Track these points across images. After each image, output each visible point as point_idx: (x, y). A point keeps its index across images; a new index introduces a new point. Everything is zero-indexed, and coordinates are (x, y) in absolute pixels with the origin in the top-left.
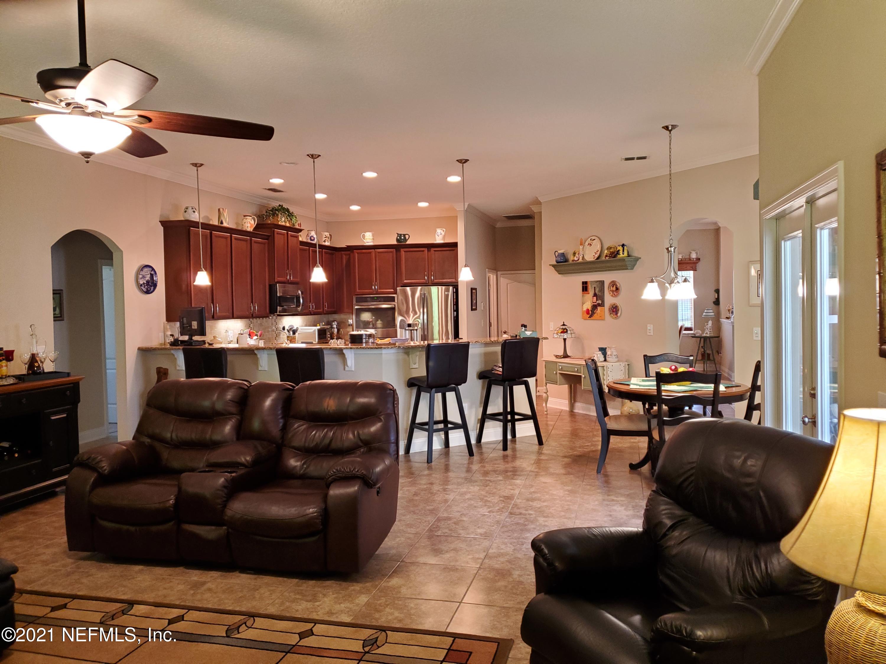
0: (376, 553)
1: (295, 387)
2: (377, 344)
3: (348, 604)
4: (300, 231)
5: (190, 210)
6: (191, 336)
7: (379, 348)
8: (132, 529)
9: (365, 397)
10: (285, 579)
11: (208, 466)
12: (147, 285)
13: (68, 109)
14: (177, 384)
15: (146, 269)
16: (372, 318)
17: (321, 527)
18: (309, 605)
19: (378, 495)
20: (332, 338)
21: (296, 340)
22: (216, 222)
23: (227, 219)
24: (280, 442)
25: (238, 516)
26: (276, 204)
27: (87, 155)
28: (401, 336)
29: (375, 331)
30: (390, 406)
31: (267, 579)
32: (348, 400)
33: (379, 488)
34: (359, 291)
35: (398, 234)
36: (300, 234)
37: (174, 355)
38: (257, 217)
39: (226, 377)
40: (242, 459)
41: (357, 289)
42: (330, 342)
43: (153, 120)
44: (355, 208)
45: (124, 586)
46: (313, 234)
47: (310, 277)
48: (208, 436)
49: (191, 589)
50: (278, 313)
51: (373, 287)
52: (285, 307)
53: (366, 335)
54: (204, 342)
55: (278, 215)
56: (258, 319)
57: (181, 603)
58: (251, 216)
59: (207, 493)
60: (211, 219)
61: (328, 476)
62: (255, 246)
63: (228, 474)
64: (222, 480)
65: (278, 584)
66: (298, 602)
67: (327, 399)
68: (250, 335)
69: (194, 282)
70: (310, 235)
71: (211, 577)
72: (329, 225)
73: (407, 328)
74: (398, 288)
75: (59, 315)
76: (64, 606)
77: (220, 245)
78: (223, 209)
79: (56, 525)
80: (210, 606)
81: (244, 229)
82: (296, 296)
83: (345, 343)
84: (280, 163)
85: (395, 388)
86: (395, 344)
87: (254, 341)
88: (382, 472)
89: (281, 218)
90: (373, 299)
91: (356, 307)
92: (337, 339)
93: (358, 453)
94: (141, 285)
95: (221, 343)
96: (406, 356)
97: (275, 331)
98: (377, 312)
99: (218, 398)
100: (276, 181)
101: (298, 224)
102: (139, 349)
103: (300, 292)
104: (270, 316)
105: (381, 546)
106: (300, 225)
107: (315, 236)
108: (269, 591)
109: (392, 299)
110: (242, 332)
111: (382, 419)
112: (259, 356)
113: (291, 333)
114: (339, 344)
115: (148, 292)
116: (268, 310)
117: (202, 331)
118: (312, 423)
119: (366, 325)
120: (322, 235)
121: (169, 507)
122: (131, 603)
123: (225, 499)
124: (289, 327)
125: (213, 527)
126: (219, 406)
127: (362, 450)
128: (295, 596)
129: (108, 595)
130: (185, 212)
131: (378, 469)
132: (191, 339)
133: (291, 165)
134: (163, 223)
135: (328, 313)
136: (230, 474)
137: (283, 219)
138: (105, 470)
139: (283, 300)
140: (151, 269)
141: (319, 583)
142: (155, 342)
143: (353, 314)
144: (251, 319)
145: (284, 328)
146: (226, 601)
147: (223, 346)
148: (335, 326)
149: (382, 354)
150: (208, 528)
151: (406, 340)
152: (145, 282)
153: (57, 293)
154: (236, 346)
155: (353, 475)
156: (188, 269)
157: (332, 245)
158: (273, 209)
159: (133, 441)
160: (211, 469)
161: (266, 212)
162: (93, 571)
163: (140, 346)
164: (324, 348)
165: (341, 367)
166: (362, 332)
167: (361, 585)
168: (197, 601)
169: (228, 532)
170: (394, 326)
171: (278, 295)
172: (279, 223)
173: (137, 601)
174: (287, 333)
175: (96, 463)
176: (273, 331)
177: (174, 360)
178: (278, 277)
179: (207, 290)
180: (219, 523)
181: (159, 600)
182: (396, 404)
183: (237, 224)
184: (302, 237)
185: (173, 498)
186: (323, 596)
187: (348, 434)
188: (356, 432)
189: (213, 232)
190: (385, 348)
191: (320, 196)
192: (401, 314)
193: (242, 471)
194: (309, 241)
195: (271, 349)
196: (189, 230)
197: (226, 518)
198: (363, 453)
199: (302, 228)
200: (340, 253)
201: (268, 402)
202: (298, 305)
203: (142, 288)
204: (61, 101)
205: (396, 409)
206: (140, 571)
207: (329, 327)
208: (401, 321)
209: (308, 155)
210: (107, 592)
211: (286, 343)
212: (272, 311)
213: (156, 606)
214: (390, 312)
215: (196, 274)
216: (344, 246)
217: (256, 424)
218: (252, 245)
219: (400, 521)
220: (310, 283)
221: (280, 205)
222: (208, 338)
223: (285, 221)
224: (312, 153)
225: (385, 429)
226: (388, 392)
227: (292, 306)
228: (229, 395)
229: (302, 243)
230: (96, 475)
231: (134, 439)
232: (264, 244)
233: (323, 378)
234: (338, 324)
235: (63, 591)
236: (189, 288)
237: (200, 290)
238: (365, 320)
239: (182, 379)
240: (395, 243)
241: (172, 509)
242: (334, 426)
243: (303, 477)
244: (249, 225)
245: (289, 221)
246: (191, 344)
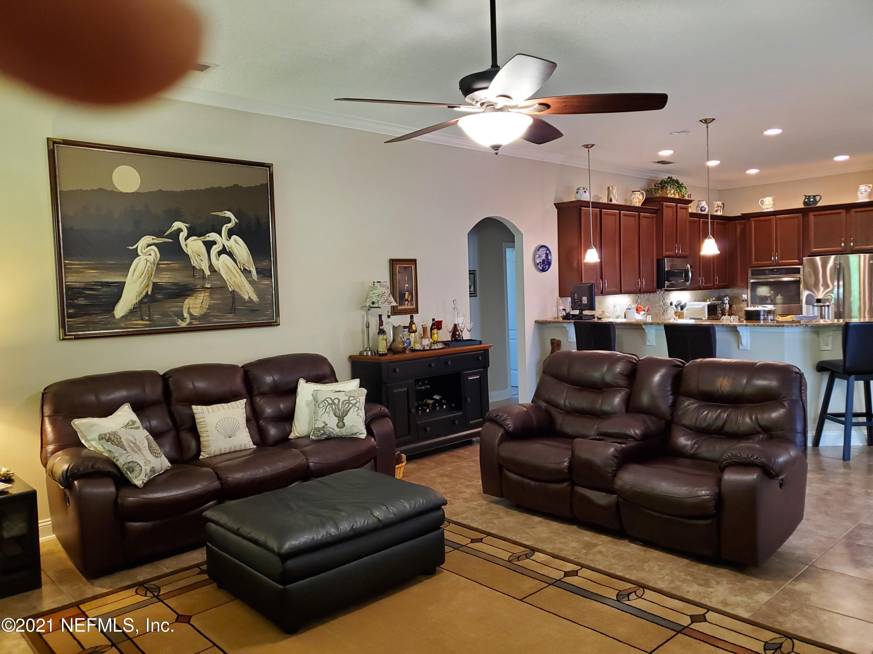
0: (779, 550)
1: (685, 364)
2: (778, 322)
3: (746, 599)
4: (690, 202)
5: (581, 191)
6: (581, 310)
7: (780, 326)
8: (532, 483)
9: (765, 379)
10: (675, 557)
11: (598, 435)
12: (543, 264)
13: (482, 108)
14: (569, 355)
15: (542, 249)
16: (770, 293)
17: (714, 511)
18: (701, 589)
19: (781, 488)
20: (723, 314)
21: (685, 315)
22: (605, 200)
23: (616, 197)
24: (670, 418)
25: (628, 487)
26: (665, 177)
27: (496, 148)
28: (808, 311)
29: (774, 307)
30: (796, 391)
31: (656, 554)
32: (745, 381)
33: (782, 480)
34: (755, 263)
35: (806, 196)
36: (689, 205)
37: (565, 328)
38: (645, 192)
39: (614, 351)
40: (632, 432)
41: (753, 260)
42: (722, 319)
43: (551, 106)
44: (753, 172)
45: (527, 533)
46: (704, 204)
47: (699, 250)
48: (598, 406)
49: (584, 548)
50: (666, 288)
51: (773, 258)
52: (673, 282)
53: (764, 311)
54: (593, 316)
55: (667, 187)
56: (645, 294)
57: (575, 558)
58: (639, 191)
59: (598, 460)
60: (601, 198)
61: (722, 460)
62: (643, 222)
63: (618, 445)
64: (612, 449)
65: (668, 560)
66: (689, 584)
67: (721, 379)
68: (637, 310)
69: (584, 259)
70: (701, 206)
71: (602, 540)
72: (721, 194)
73: (816, 304)
74: (804, 258)
75: (473, 292)
76: (480, 540)
77: (609, 222)
78: (612, 187)
79: (474, 469)
80: (601, 568)
81: (632, 205)
82: (685, 270)
83: (739, 320)
84: (671, 134)
85: (802, 371)
86: (799, 322)
87: (641, 316)
88: (786, 464)
89: (670, 191)
90: (772, 272)
91: (752, 281)
92: (730, 315)
93: (756, 439)
94: (538, 264)
95: (609, 317)
96: (815, 336)
97: (663, 306)
98: (776, 286)
99: (608, 370)
100: (666, 153)
101: (688, 195)
102: (536, 322)
103: (689, 266)
104: (658, 291)
105: (785, 543)
106: (690, 196)
107: (706, 206)
108: (659, 565)
109: (797, 271)
110: (630, 307)
111: (786, 405)
112: (646, 331)
113: (679, 308)
114: (732, 321)
115: (543, 270)
116: (655, 286)
117: (591, 306)
118: (704, 403)
119: (763, 300)
120: (713, 205)
121: (564, 468)
122: (534, 550)
123: (615, 468)
124: (677, 303)
125: (604, 494)
126: (609, 378)
127: (761, 436)
128: (686, 577)
129: (514, 538)
130: (577, 192)
131: (781, 459)
132: (581, 313)
133: (682, 133)
134: (557, 205)
135: (719, 288)
136: (620, 445)
137: (672, 191)
138: (510, 427)
139: (671, 274)
140: (546, 249)
141: (712, 568)
142: (549, 316)
143: (748, 289)
144: (638, 295)
145: (671, 304)
146: (616, 567)
147: (611, 320)
148: (727, 302)
149: (784, 332)
150: (599, 493)
151: (815, 317)
152: (541, 261)
153: (472, 273)
154: (624, 320)
155: (751, 462)
156: (580, 246)
157: (724, 215)
158: (662, 181)
159: (532, 404)
160: (601, 437)
161: (655, 186)
162: (502, 514)
163: (537, 319)
164: (716, 325)
165: (734, 345)
166: (760, 308)
167: (761, 581)
168: (589, 560)
169: (618, 501)
170: (799, 301)
171: (666, 270)
172: (668, 196)
173: (537, 549)
174: (675, 308)
175: (503, 420)
176: (660, 306)
177: (566, 332)
178: (667, 251)
179: (597, 266)
180: (610, 491)
181: (556, 552)
182: (803, 389)
183: (626, 200)
184: (692, 209)
185: (568, 461)
186: (716, 583)
187: (744, 418)
188: (753, 417)
189: (603, 210)
190: (788, 326)
191: (713, 163)
192: (807, 288)
193: (631, 443)
194: (699, 212)
195: (659, 324)
196: (580, 210)
197: (616, 487)
198: (762, 440)
199: (692, 199)
200: (734, 222)
201: (657, 378)
202: (687, 279)
203: (539, 266)
204: (477, 102)
205: (803, 395)
206: (539, 522)
207: (720, 302)
208: (808, 296)
209: (701, 121)
210: (513, 536)
211: (675, 319)
212: (660, 286)
213: (553, 557)
214: (793, 286)
215: (585, 251)
216: (738, 214)
217: (645, 399)
218: (641, 220)
219: (808, 519)
220: (699, 256)
221: (669, 178)
222: (597, 313)
223: (674, 194)
224: (705, 118)
225: (790, 417)
226: (794, 375)
227: (680, 281)
228: (619, 368)
229: (692, 215)
230: (502, 431)
231: (532, 402)
232: (652, 218)
233: (715, 356)
234: (730, 299)
235: (480, 527)
236: (580, 265)
237: (591, 267)
238: (761, 295)
239: (574, 351)
240: (802, 206)
241: (566, 471)
242: (729, 407)
243: (694, 457)
244: (637, 200)
245: (679, 193)
246: (581, 318)
